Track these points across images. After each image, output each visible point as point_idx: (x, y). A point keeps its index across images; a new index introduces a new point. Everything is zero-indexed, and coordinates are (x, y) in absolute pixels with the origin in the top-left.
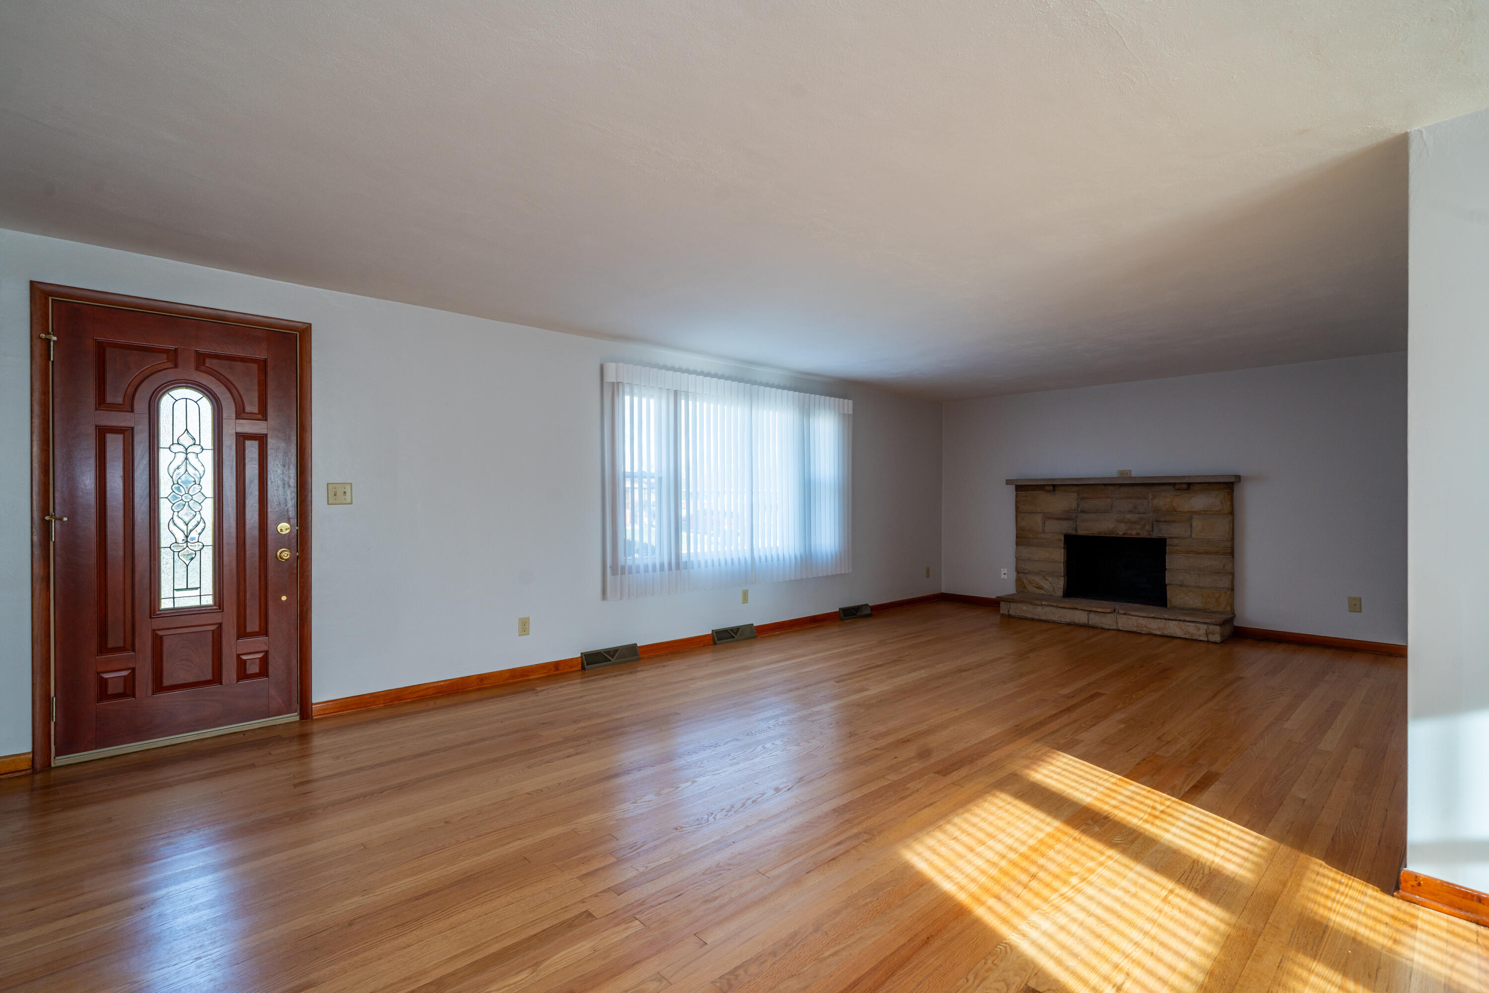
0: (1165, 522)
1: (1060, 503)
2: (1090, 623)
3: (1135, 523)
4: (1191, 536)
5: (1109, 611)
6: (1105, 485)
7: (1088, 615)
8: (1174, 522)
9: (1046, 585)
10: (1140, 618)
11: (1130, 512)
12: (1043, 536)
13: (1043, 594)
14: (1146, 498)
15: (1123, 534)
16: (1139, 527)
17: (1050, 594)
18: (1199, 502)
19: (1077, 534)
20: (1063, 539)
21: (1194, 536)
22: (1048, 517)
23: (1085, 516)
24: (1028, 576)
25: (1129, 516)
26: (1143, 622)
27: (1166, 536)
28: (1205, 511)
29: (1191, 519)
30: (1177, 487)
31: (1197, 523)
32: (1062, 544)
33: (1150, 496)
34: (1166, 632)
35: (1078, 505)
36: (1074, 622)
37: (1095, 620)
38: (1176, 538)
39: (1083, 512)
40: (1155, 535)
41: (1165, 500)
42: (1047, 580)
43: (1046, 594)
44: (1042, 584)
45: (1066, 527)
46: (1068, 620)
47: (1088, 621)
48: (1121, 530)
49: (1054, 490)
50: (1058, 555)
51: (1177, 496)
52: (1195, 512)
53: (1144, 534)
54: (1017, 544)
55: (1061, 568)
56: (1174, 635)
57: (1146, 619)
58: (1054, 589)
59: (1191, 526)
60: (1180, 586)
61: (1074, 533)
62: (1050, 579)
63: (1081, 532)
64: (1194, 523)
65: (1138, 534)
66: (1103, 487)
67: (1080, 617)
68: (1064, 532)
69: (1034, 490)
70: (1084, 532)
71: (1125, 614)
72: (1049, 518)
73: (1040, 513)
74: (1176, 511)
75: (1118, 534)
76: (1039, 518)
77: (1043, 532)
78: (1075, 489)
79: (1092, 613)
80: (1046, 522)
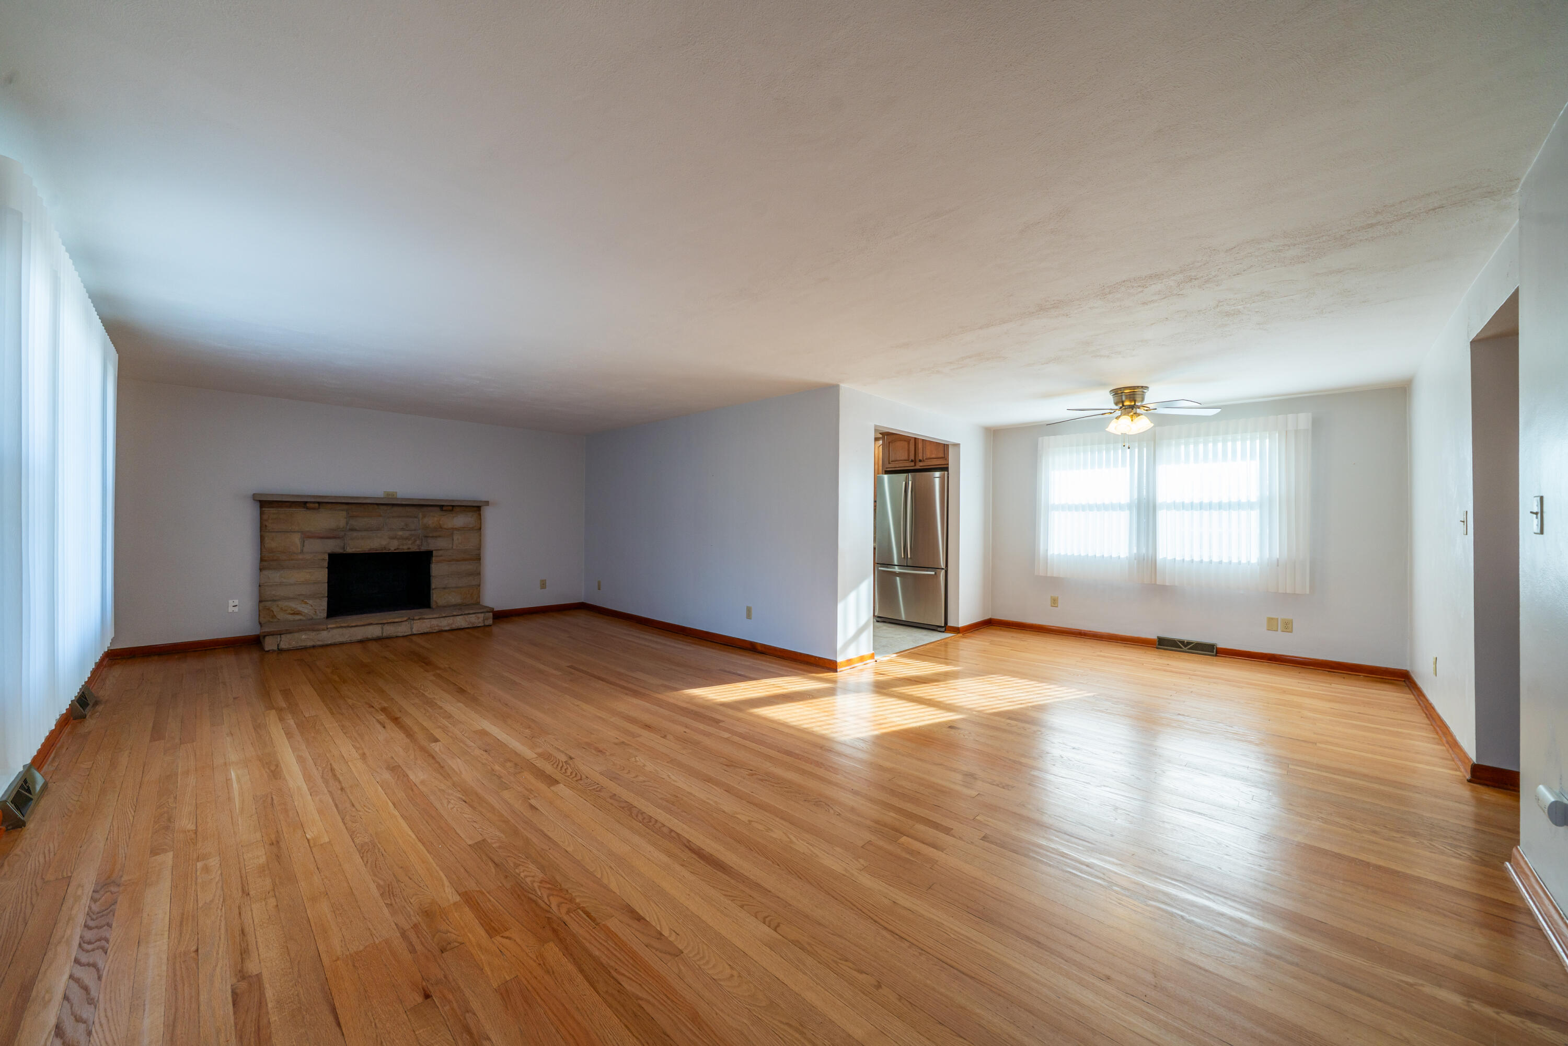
0: (432, 537)
1: (324, 521)
2: (385, 634)
3: (407, 539)
4: (452, 548)
5: (405, 619)
6: (377, 504)
7: (382, 629)
8: (440, 536)
9: (305, 609)
10: (433, 620)
11: (402, 529)
12: (300, 557)
13: (301, 620)
14: (416, 517)
15: (395, 550)
16: (410, 542)
17: (311, 618)
18: (460, 520)
19: (345, 552)
20: (327, 557)
21: (454, 548)
22: (307, 536)
23: (355, 534)
24: (280, 603)
25: (400, 533)
26: (434, 622)
27: (433, 549)
28: (464, 528)
29: (452, 534)
30: (444, 508)
31: (457, 537)
32: (326, 564)
33: (420, 515)
34: (454, 626)
35: (347, 524)
36: (367, 638)
37: (390, 630)
38: (441, 550)
39: (352, 530)
40: (423, 549)
41: (432, 519)
42: (306, 603)
43: (304, 619)
44: (301, 609)
45: (333, 546)
46: (359, 638)
47: (382, 633)
48: (393, 546)
49: (319, 508)
50: (322, 575)
51: (444, 515)
52: (456, 528)
53: (414, 548)
54: (261, 569)
55: (324, 589)
56: (460, 627)
57: (437, 619)
58: (316, 612)
59: (453, 540)
60: (444, 588)
61: (341, 551)
62: (310, 602)
63: (349, 550)
64: (455, 538)
65: (409, 549)
66: (376, 507)
67: (374, 631)
68: (329, 551)
69: (290, 507)
70: (354, 550)
71: (419, 619)
72: (309, 537)
73: (298, 532)
74: (441, 528)
75: (390, 549)
76: (296, 539)
77: (302, 552)
78: (345, 507)
79: (386, 626)
80: (306, 541)
